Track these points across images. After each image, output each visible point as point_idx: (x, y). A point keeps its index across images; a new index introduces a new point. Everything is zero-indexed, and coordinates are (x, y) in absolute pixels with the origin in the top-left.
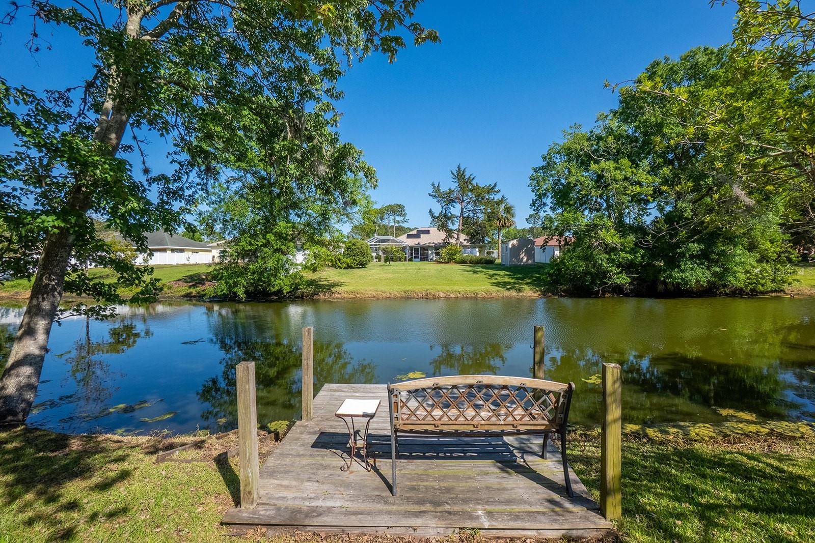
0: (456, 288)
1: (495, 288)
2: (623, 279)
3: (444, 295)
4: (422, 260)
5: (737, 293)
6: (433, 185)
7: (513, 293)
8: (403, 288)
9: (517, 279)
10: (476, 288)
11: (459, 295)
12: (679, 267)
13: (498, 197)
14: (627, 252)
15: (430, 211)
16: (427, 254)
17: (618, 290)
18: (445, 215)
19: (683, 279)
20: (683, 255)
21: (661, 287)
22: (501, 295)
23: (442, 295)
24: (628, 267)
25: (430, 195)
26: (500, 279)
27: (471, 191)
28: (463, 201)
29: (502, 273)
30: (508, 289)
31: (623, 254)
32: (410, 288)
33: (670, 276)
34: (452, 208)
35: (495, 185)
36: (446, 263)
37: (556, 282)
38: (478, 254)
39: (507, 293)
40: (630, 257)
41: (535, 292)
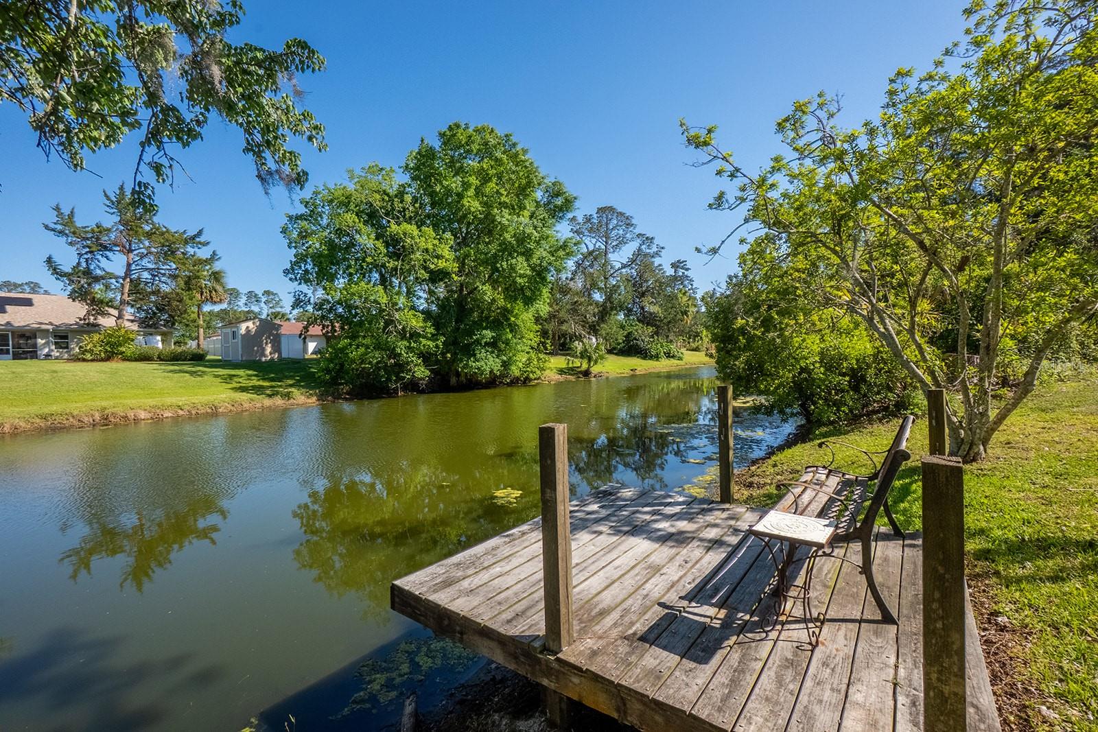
0: (169, 400)
1: (244, 397)
2: (421, 372)
3: (148, 416)
4: (16, 357)
5: (515, 382)
6: (57, 209)
7: (278, 401)
8: (34, 409)
9: (272, 380)
10: (211, 398)
11: (181, 412)
12: (474, 355)
13: (204, 253)
14: (428, 339)
15: (49, 261)
16: (35, 346)
17: (413, 387)
18: (87, 273)
19: (478, 369)
20: (478, 342)
21: (453, 380)
22: (259, 405)
23: (143, 415)
24: (426, 358)
25: (47, 227)
26: (245, 383)
27: (149, 235)
28: (130, 251)
29: (241, 372)
30: (270, 396)
31: (424, 341)
32: (54, 408)
33: (467, 366)
34: (103, 260)
35: (200, 233)
36: (102, 360)
37: (334, 382)
38: (160, 345)
39: (268, 402)
40: (431, 344)
41: (308, 398)
